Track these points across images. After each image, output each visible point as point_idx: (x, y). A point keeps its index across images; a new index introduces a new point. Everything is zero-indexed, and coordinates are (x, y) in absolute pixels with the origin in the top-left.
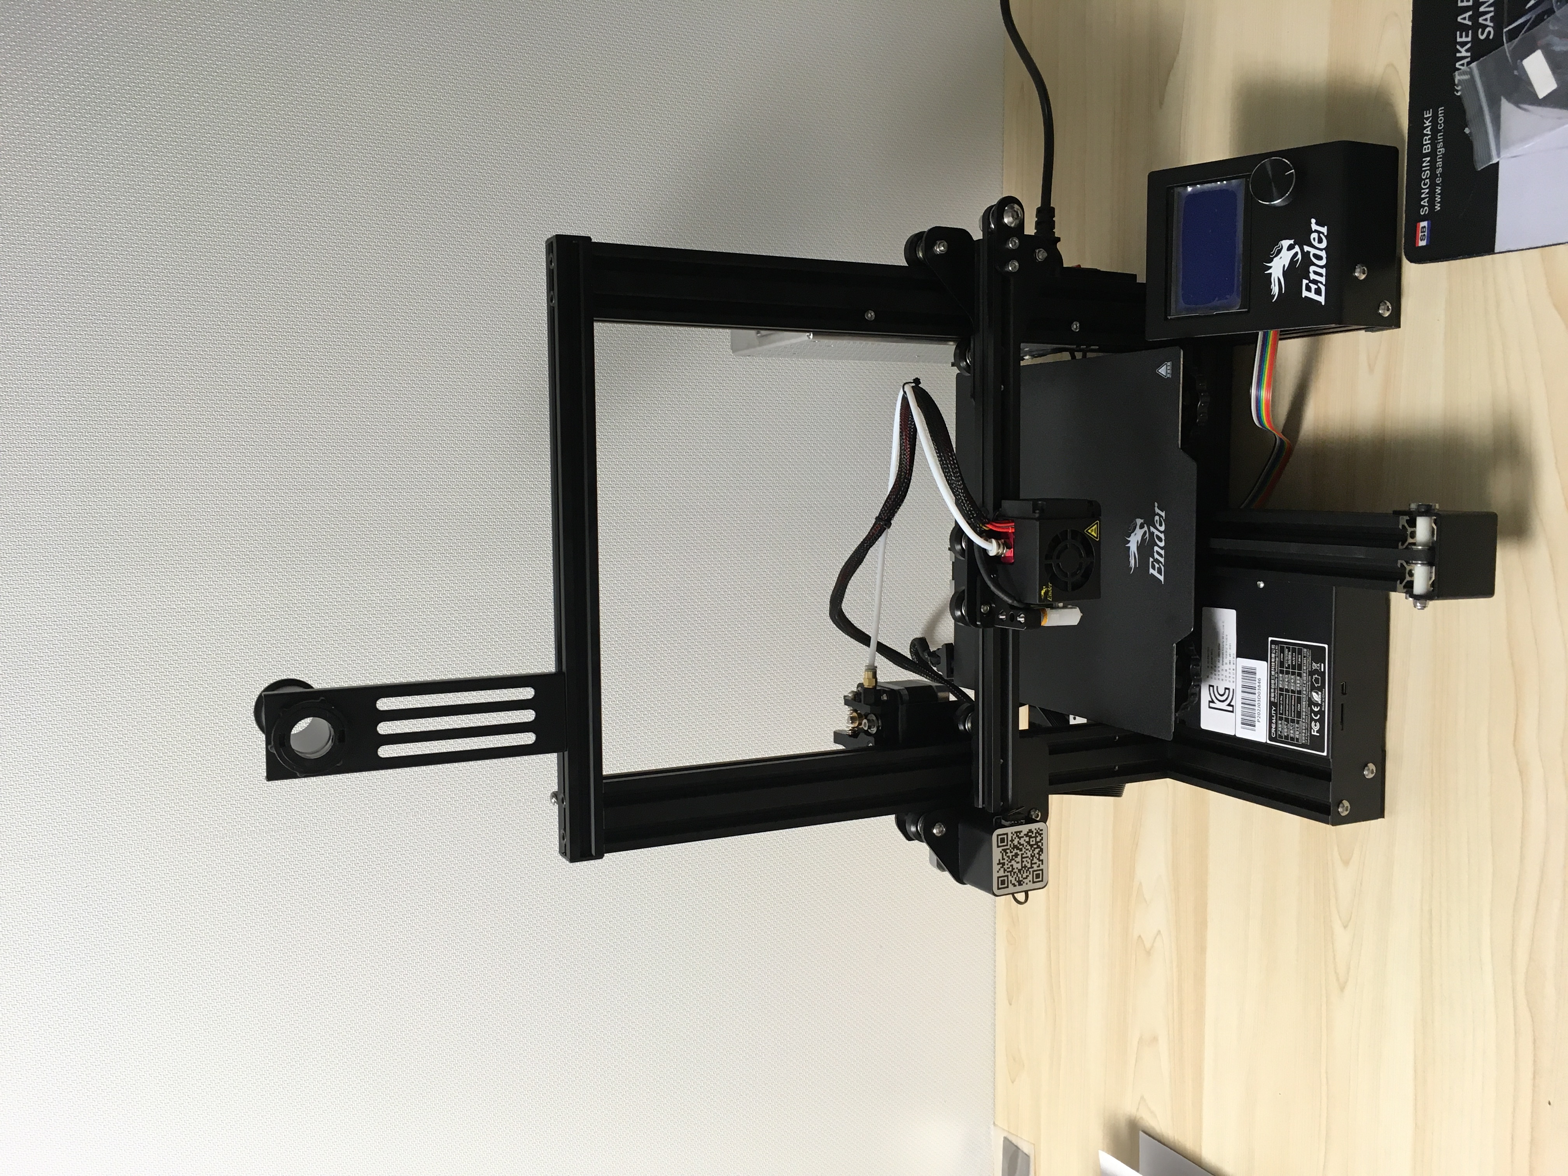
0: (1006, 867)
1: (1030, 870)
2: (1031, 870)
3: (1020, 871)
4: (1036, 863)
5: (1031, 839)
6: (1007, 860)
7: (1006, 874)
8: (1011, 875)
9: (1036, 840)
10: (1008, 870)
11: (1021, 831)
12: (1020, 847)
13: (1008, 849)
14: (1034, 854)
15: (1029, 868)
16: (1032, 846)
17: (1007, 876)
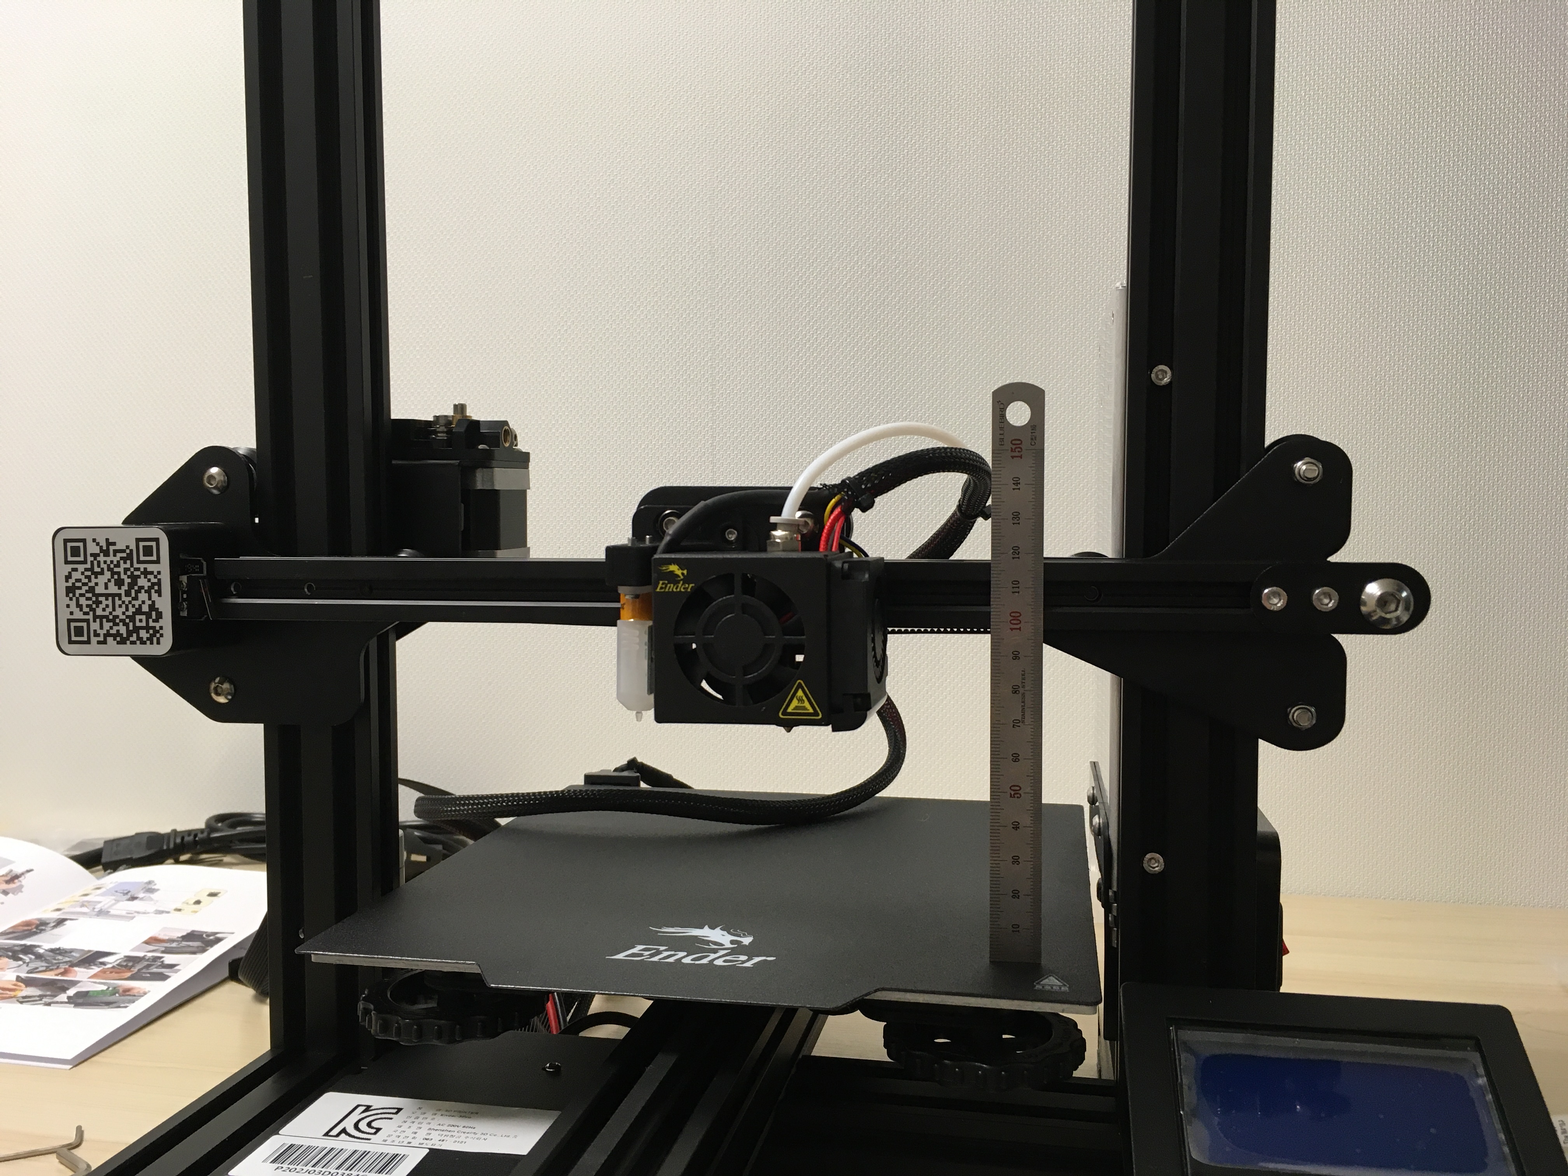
0: (101, 558)
1: (91, 613)
2: (90, 617)
3: (91, 590)
4: (101, 628)
5: (143, 617)
6: (112, 562)
7: (90, 559)
8: (86, 570)
9: (142, 628)
10: (95, 563)
11: (160, 595)
12: (133, 592)
13: (132, 565)
14: (118, 625)
15: (94, 610)
16: (132, 618)
17: (85, 562)
